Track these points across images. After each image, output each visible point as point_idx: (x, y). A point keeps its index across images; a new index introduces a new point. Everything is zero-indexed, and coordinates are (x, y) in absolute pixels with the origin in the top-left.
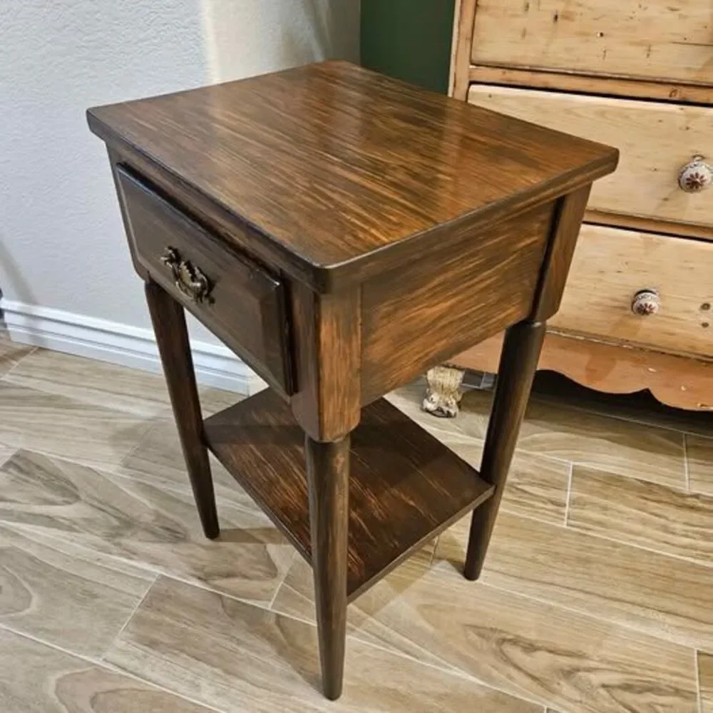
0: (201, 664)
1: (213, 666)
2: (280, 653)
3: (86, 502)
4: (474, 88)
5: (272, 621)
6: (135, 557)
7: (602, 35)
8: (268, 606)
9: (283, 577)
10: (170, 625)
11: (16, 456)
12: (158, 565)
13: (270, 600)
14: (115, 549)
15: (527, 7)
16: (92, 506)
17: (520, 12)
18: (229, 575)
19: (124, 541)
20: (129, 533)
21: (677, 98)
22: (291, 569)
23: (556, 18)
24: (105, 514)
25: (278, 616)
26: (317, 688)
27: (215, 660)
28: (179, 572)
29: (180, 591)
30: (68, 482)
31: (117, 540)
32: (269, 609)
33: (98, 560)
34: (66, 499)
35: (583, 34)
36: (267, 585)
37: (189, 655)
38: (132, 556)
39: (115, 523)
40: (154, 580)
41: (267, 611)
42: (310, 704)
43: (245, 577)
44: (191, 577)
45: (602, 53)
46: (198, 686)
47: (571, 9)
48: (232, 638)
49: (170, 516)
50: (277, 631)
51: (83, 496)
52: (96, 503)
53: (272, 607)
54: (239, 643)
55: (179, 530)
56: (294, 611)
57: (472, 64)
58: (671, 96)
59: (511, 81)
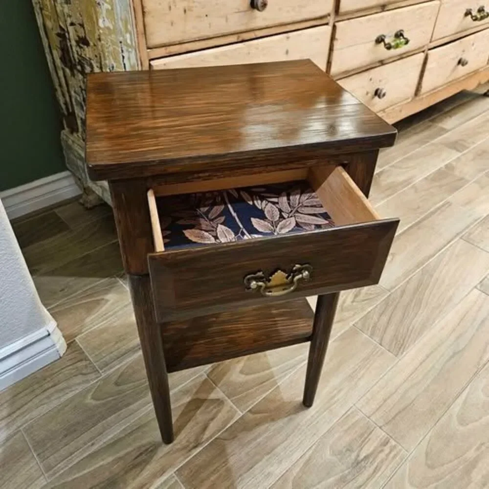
0: (255, 467)
1: (261, 460)
2: (273, 420)
4: (152, 62)
5: (251, 416)
7: (207, 16)
8: (240, 414)
9: (227, 398)
10: (218, 478)
12: (164, 472)
13: (236, 412)
15: (170, 8)
17: (168, 11)
18: (205, 428)
21: (240, 39)
22: (224, 392)
23: (185, 11)
25: (250, 411)
26: (302, 410)
27: (257, 457)
28: (182, 458)
29: (197, 462)
32: (242, 414)
35: (199, 17)
36: (225, 409)
37: (245, 473)
40: (176, 478)
41: (243, 416)
42: (309, 417)
43: (212, 419)
44: (190, 453)
45: (208, 25)
46: (269, 473)
47: (191, 4)
48: (249, 442)
49: (129, 449)
50: (258, 416)
53: (242, 412)
54: (255, 439)
55: (148, 447)
56: (251, 402)
57: (148, 48)
58: (238, 39)
59: (171, 52)
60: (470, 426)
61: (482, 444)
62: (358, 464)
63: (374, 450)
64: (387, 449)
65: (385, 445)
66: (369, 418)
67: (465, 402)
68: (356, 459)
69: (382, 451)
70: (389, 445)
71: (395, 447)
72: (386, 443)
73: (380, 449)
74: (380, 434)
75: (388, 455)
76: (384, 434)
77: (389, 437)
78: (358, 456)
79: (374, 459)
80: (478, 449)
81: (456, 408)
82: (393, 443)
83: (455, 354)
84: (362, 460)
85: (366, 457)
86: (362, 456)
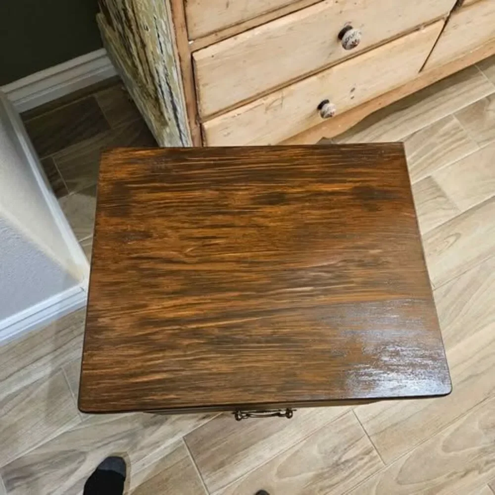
0: (250, 448)
3: (92, 450)
6: (160, 443)
10: (217, 450)
11: (5, 475)
12: (176, 434)
14: (144, 452)
16: (99, 447)
19: (143, 444)
20: (140, 438)
24: (112, 444)
27: (254, 439)
29: (202, 433)
30: (65, 452)
31: (139, 447)
33: (144, 465)
34: (78, 460)
37: (241, 451)
38: (158, 445)
39: (125, 441)
40: (183, 442)
44: (199, 422)
46: (260, 457)
51: (85, 449)
52: (100, 444)
59: (222, 37)
60: (452, 454)
61: (455, 473)
62: (338, 465)
63: (355, 457)
64: (367, 458)
65: (367, 454)
66: (361, 425)
67: (458, 429)
68: (337, 461)
69: (362, 459)
70: (371, 454)
71: (375, 457)
72: (368, 452)
73: (361, 457)
74: (366, 443)
75: (366, 463)
76: (370, 443)
77: (374, 448)
78: (340, 459)
79: (352, 465)
80: (449, 476)
81: (446, 434)
82: (375, 453)
83: (470, 377)
84: (343, 463)
85: (347, 461)
86: (343, 460)
